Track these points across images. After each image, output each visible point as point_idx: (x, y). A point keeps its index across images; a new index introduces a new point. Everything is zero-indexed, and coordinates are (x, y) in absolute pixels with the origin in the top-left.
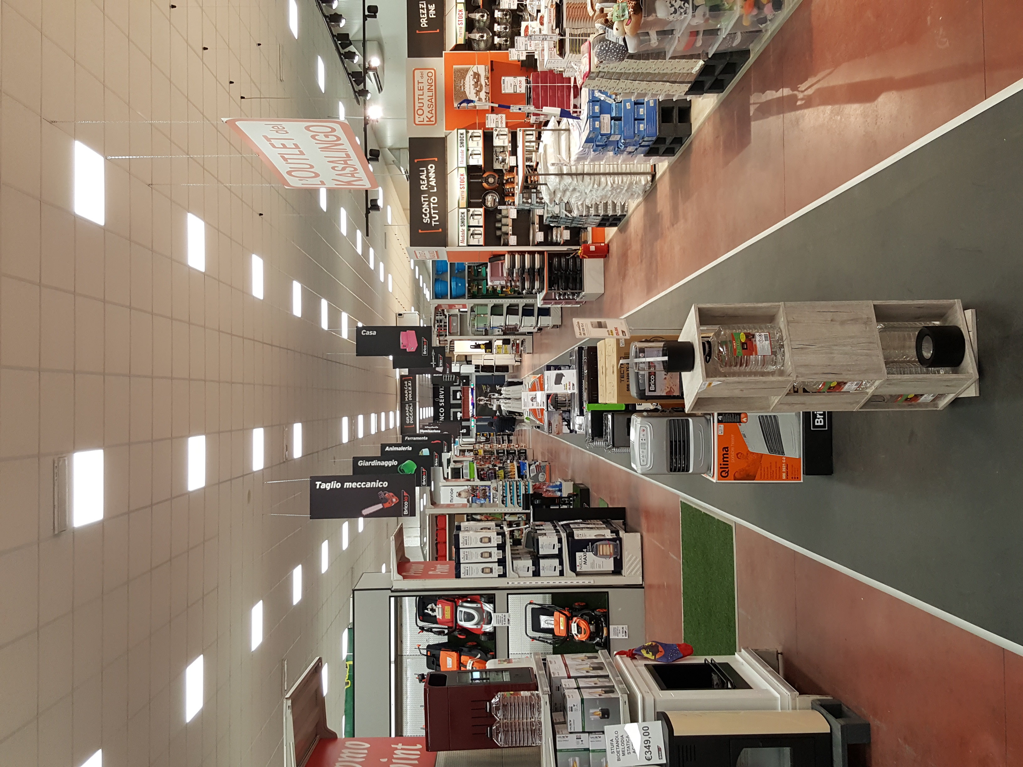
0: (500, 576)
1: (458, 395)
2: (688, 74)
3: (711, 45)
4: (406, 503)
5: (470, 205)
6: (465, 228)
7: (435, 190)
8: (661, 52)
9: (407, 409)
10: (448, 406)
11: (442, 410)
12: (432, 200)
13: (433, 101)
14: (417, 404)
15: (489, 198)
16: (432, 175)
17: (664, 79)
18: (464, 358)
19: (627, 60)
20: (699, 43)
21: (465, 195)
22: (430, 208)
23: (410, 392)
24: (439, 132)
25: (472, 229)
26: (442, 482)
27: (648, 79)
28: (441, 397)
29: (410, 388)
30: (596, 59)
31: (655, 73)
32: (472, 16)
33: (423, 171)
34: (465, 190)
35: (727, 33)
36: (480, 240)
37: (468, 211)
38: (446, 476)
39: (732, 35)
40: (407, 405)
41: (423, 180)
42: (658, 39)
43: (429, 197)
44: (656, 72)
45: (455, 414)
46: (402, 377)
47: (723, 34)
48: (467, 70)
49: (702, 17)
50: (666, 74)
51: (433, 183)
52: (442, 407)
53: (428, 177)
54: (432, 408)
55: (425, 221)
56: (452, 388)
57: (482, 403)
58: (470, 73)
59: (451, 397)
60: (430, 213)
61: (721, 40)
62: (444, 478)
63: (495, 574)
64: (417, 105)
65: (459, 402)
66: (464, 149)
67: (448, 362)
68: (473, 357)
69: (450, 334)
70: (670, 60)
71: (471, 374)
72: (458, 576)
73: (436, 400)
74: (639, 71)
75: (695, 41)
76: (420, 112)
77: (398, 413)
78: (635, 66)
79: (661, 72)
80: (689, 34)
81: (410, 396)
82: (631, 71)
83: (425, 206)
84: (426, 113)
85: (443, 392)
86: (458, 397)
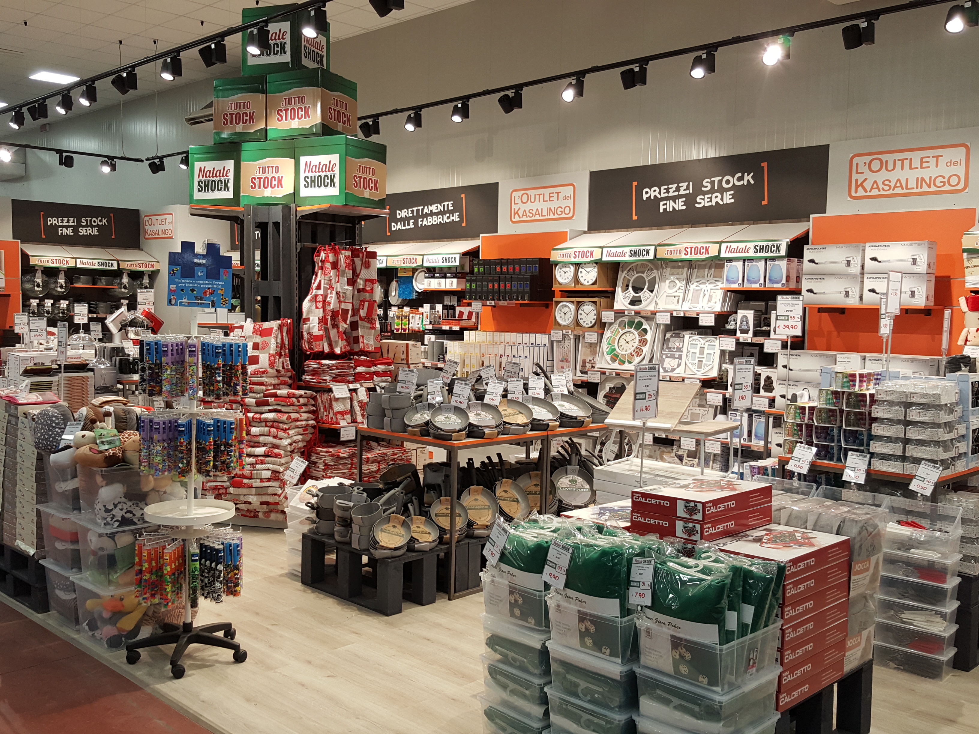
2: (15, 535)
3: (57, 561)
8: (46, 497)
17: (6, 505)
19: (36, 453)
20: (59, 546)
27: (6, 483)
30: (36, 412)
31: (15, 492)
32: (62, 275)
35: (75, 581)
39: (72, 587)
42: (66, 491)
44: (18, 494)
47: (74, 577)
49: (99, 546)
50: (14, 506)
61: (66, 574)
70: (35, 510)
74: (18, 469)
75: (63, 541)
78: (27, 464)
79: (18, 500)
80: (74, 531)
82: (19, 460)
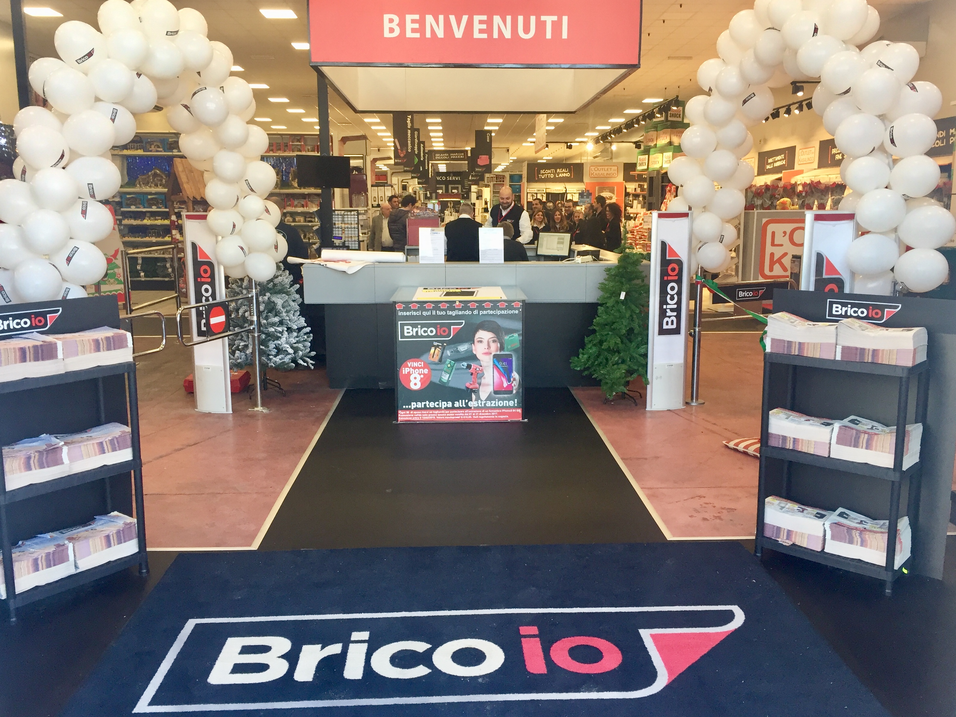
0: (372, 205)
1: (455, 191)
4: (400, 161)
5: (548, 194)
6: (536, 192)
7: (557, 176)
9: (446, 155)
10: (447, 183)
11: (444, 178)
12: (552, 174)
13: (602, 176)
14: (448, 162)
15: (551, 204)
16: (564, 175)
18: (481, 195)
21: (553, 192)
22: (548, 174)
23: (456, 157)
24: (586, 179)
25: (536, 195)
26: (401, 179)
28: (454, 178)
29: (459, 157)
32: (641, 196)
33: (567, 170)
34: (555, 192)
36: (530, 199)
37: (544, 193)
38: (404, 181)
40: (448, 155)
41: (562, 170)
43: (553, 173)
45: (441, 188)
46: (467, 151)
48: (614, 193)
51: (560, 175)
52: (446, 179)
53: (563, 173)
54: (446, 171)
55: (541, 171)
56: (460, 186)
57: (449, 204)
58: (612, 195)
59: (453, 186)
60: (545, 174)
62: (403, 180)
63: (373, 203)
64: (600, 168)
65: (450, 191)
66: (575, 192)
67: (476, 183)
68: (481, 201)
69: (494, 185)
71: (471, 200)
72: (372, 186)
73: (452, 175)
76: (596, 169)
77: (443, 149)
81: (454, 157)
83: (549, 171)
84: (595, 172)
85: (457, 179)
86: (453, 191)
